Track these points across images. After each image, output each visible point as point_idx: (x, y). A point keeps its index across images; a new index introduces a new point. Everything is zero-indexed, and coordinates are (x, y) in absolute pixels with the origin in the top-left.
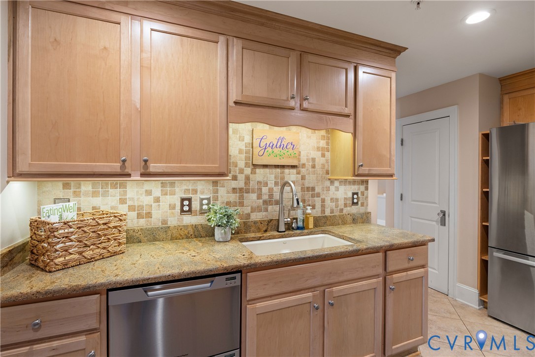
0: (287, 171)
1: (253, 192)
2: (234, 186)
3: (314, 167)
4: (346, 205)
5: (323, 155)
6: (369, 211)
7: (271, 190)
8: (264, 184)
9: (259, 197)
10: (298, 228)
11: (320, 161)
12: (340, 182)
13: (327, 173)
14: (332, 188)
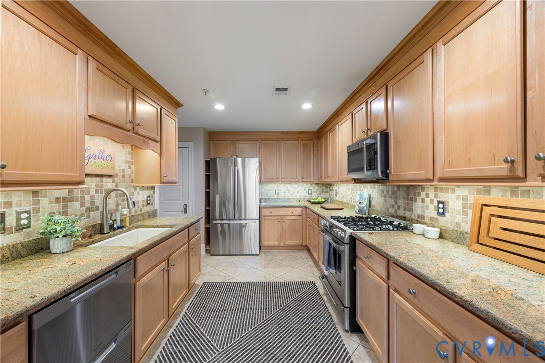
0: (105, 179)
1: (77, 200)
2: (57, 196)
3: (124, 176)
4: (143, 206)
5: (130, 168)
6: (155, 209)
7: (92, 197)
8: (87, 192)
9: (82, 205)
10: (119, 228)
11: (128, 172)
12: (140, 188)
13: (132, 182)
14: (135, 193)
